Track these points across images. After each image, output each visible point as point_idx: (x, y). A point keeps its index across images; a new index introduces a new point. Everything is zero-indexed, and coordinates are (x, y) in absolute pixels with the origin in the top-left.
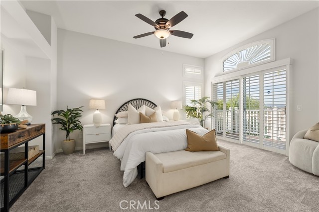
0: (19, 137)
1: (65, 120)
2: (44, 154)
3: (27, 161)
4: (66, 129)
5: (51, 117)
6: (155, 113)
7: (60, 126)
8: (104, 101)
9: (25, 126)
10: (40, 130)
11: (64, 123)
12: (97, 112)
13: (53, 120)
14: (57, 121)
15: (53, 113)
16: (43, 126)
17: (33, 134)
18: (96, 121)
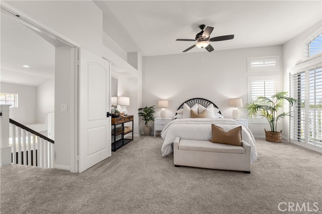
0: (120, 120)
1: (146, 114)
2: (133, 131)
3: (124, 133)
4: (146, 120)
5: (138, 112)
6: (205, 110)
7: (142, 117)
8: (167, 101)
9: (123, 116)
10: (131, 118)
11: (145, 116)
12: (163, 109)
13: (139, 113)
14: (141, 114)
15: (139, 110)
16: (132, 117)
17: (127, 120)
18: (162, 115)
